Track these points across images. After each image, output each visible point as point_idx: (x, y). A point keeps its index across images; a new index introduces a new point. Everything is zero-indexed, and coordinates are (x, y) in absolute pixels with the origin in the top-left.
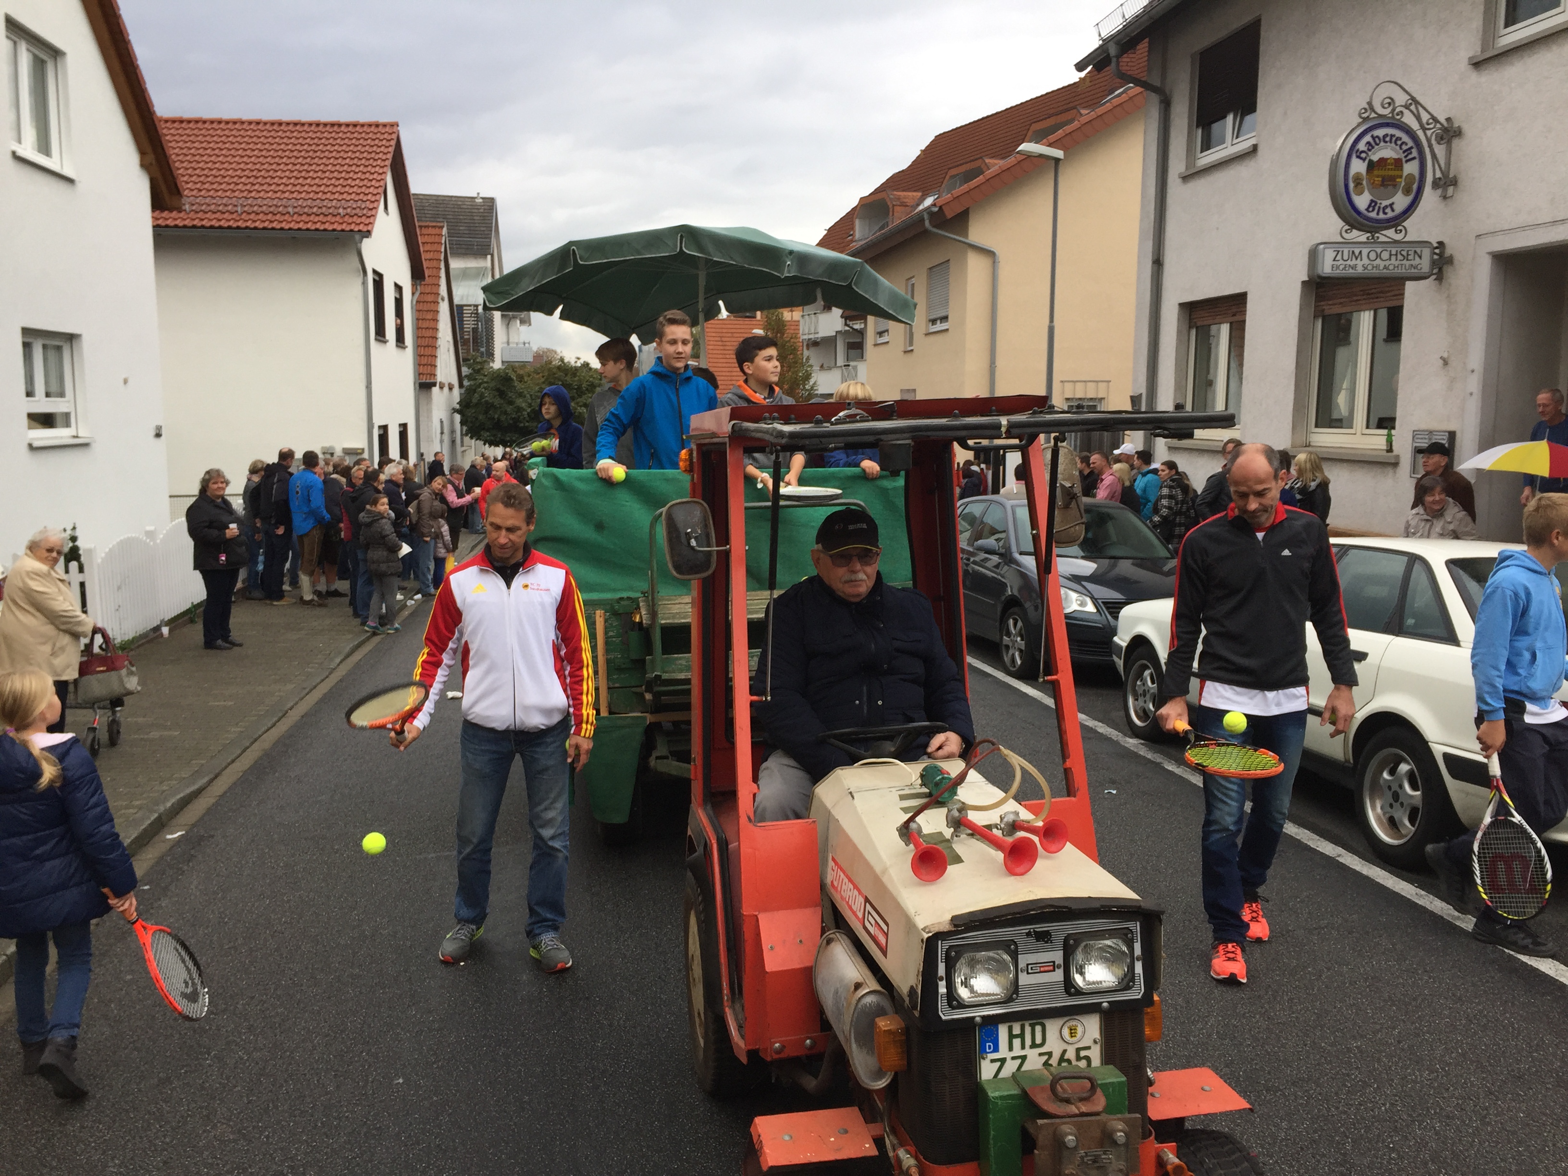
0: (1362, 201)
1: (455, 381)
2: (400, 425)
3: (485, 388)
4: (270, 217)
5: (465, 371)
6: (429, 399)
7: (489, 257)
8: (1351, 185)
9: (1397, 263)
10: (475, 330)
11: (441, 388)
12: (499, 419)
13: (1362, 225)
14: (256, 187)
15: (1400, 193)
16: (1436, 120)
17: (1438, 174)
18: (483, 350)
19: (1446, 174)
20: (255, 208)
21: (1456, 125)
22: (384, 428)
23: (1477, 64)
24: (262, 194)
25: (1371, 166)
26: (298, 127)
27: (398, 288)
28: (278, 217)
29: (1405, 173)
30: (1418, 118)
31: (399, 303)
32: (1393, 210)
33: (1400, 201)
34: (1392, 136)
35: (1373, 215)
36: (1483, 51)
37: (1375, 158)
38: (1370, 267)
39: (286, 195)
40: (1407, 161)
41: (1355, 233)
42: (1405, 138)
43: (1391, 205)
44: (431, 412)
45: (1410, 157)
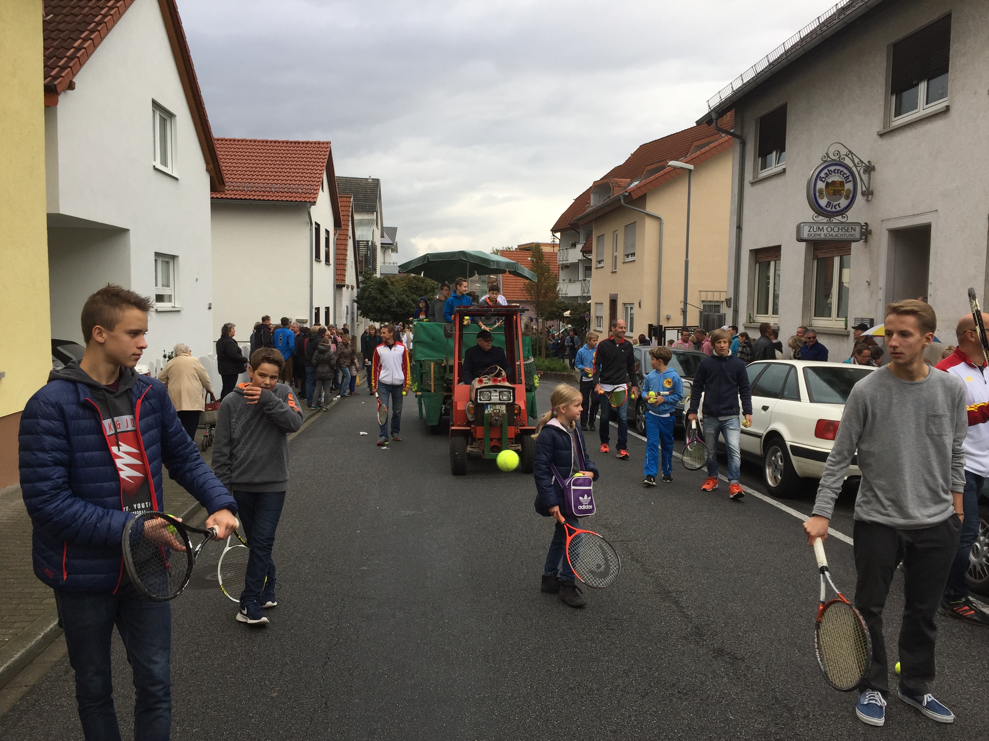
0: (823, 202)
1: (355, 285)
2: (326, 308)
3: (372, 289)
4: (262, 193)
5: (361, 278)
6: (341, 294)
7: (375, 213)
8: (817, 194)
9: (842, 233)
10: (366, 255)
11: (347, 288)
12: (379, 307)
13: (823, 213)
14: (255, 177)
15: (843, 198)
16: (862, 162)
17: (864, 189)
18: (370, 266)
19: (868, 189)
20: (254, 189)
21: (872, 165)
22: (318, 309)
23: (881, 135)
24: (258, 181)
25: (828, 185)
26: (276, 144)
27: (327, 232)
28: (266, 193)
29: (846, 189)
30: (853, 161)
31: (327, 240)
32: (840, 207)
33: (844, 202)
34: (838, 170)
35: (829, 209)
36: (884, 128)
37: (830, 181)
38: (828, 235)
39: (271, 181)
40: (846, 183)
41: (821, 218)
42: (845, 171)
43: (839, 204)
44: (342, 301)
45: (848, 180)
